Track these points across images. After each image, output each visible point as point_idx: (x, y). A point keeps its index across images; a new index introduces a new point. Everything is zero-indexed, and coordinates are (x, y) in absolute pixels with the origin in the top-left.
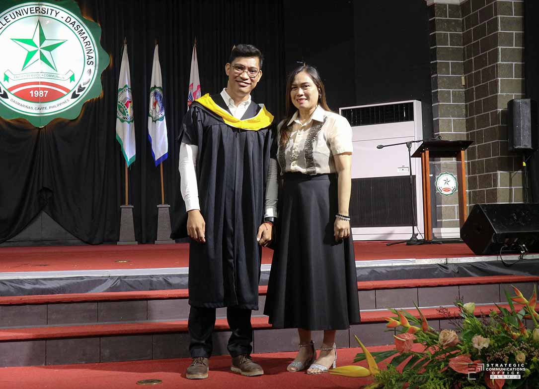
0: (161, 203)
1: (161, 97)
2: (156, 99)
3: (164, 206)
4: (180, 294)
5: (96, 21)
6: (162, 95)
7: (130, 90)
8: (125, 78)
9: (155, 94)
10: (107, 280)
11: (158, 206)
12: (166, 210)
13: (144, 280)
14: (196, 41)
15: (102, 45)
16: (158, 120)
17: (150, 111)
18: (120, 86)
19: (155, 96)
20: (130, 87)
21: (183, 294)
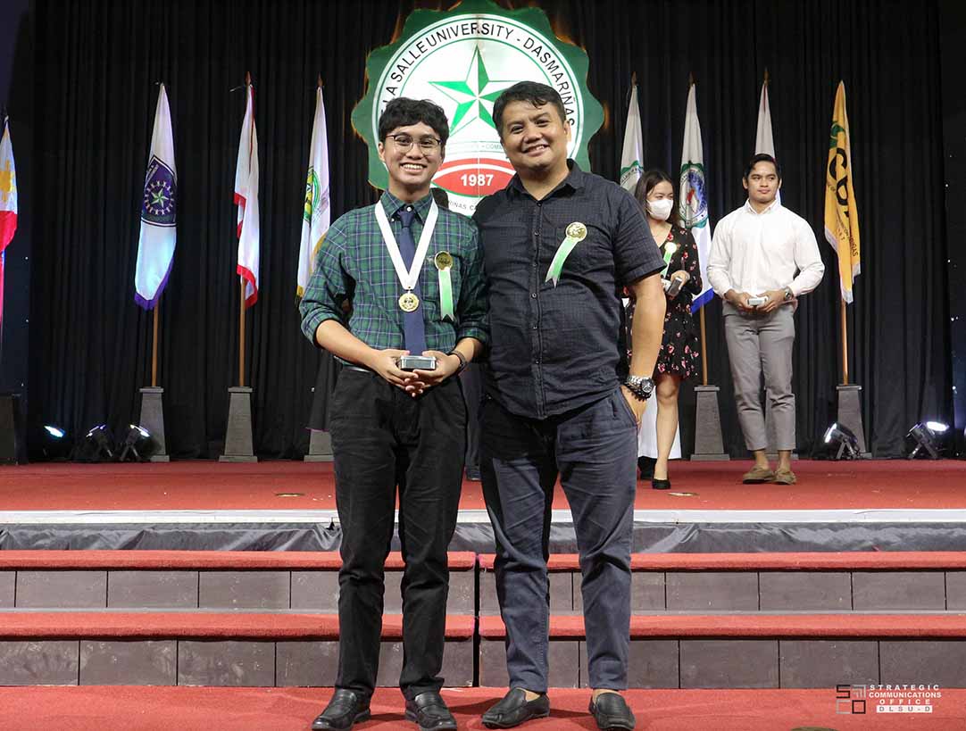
0: (702, 383)
1: (700, 183)
2: (691, 187)
3: (706, 389)
4: (822, 563)
5: (578, 44)
6: (703, 179)
7: (642, 171)
8: (633, 149)
9: (691, 176)
10: (674, 529)
11: (696, 389)
12: (710, 396)
13: (743, 533)
14: (766, 75)
15: (589, 89)
16: (696, 226)
17: (681, 210)
18: (625, 163)
19: (689, 181)
20: (642, 165)
21: (829, 563)
